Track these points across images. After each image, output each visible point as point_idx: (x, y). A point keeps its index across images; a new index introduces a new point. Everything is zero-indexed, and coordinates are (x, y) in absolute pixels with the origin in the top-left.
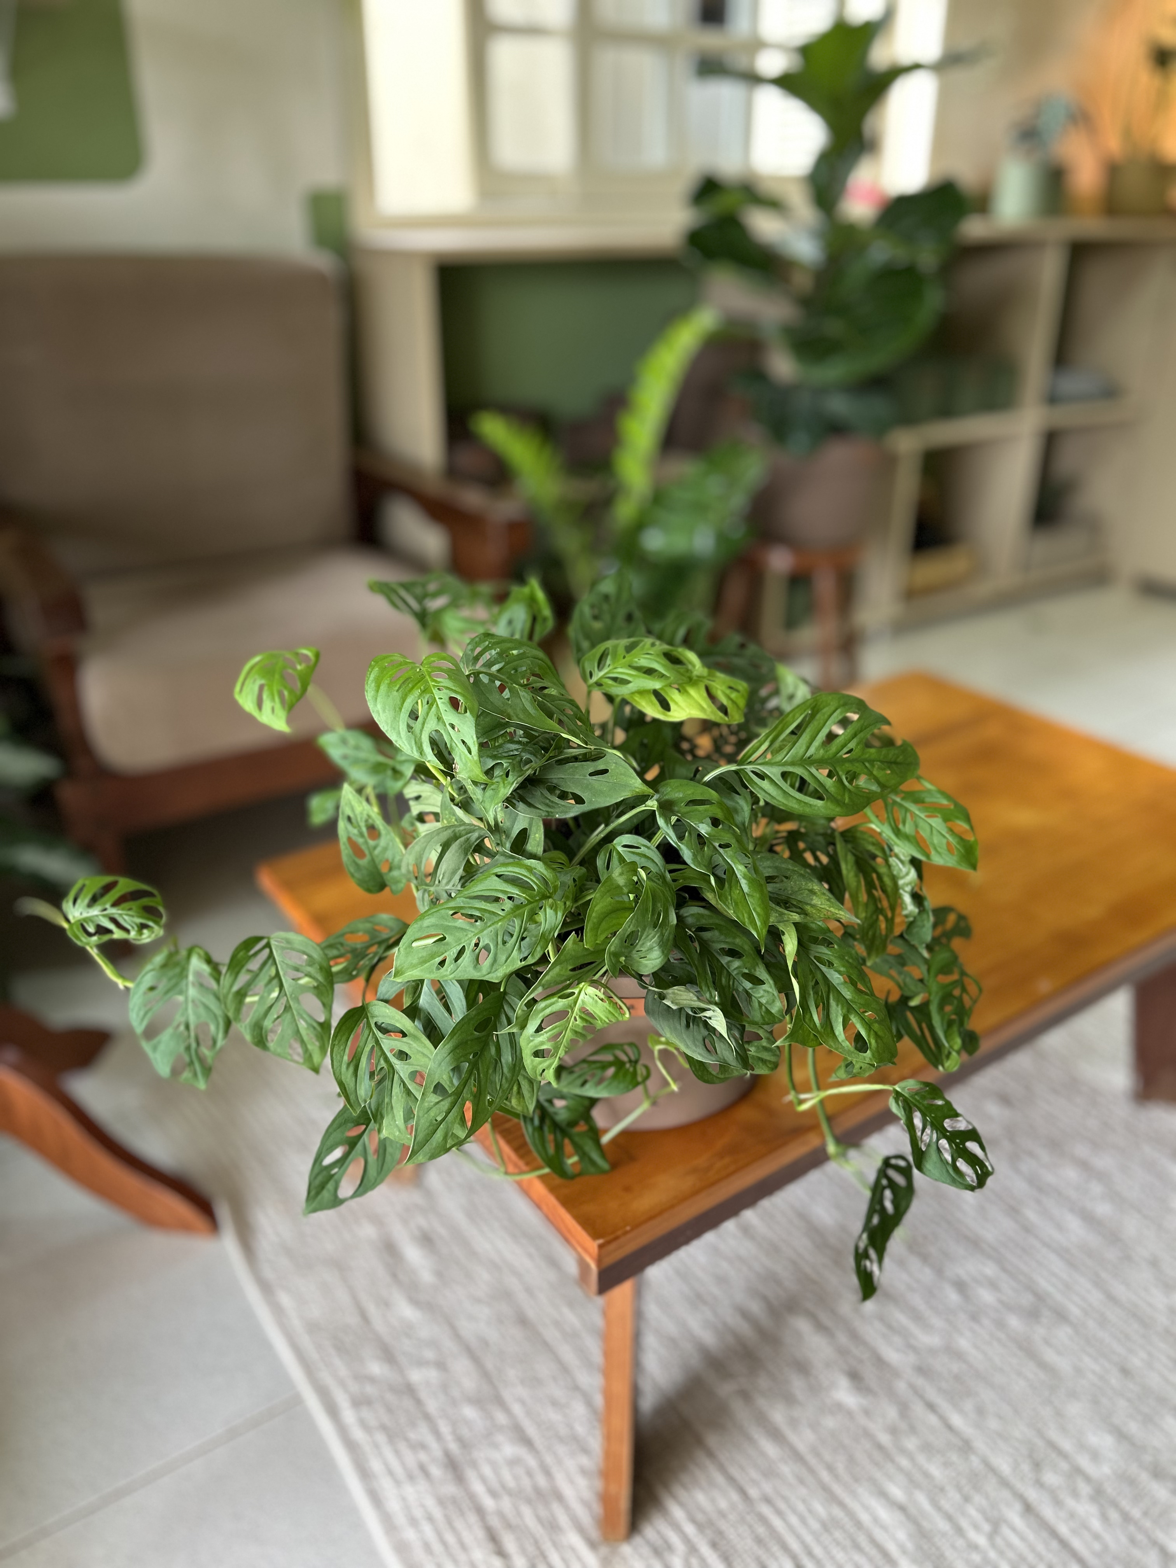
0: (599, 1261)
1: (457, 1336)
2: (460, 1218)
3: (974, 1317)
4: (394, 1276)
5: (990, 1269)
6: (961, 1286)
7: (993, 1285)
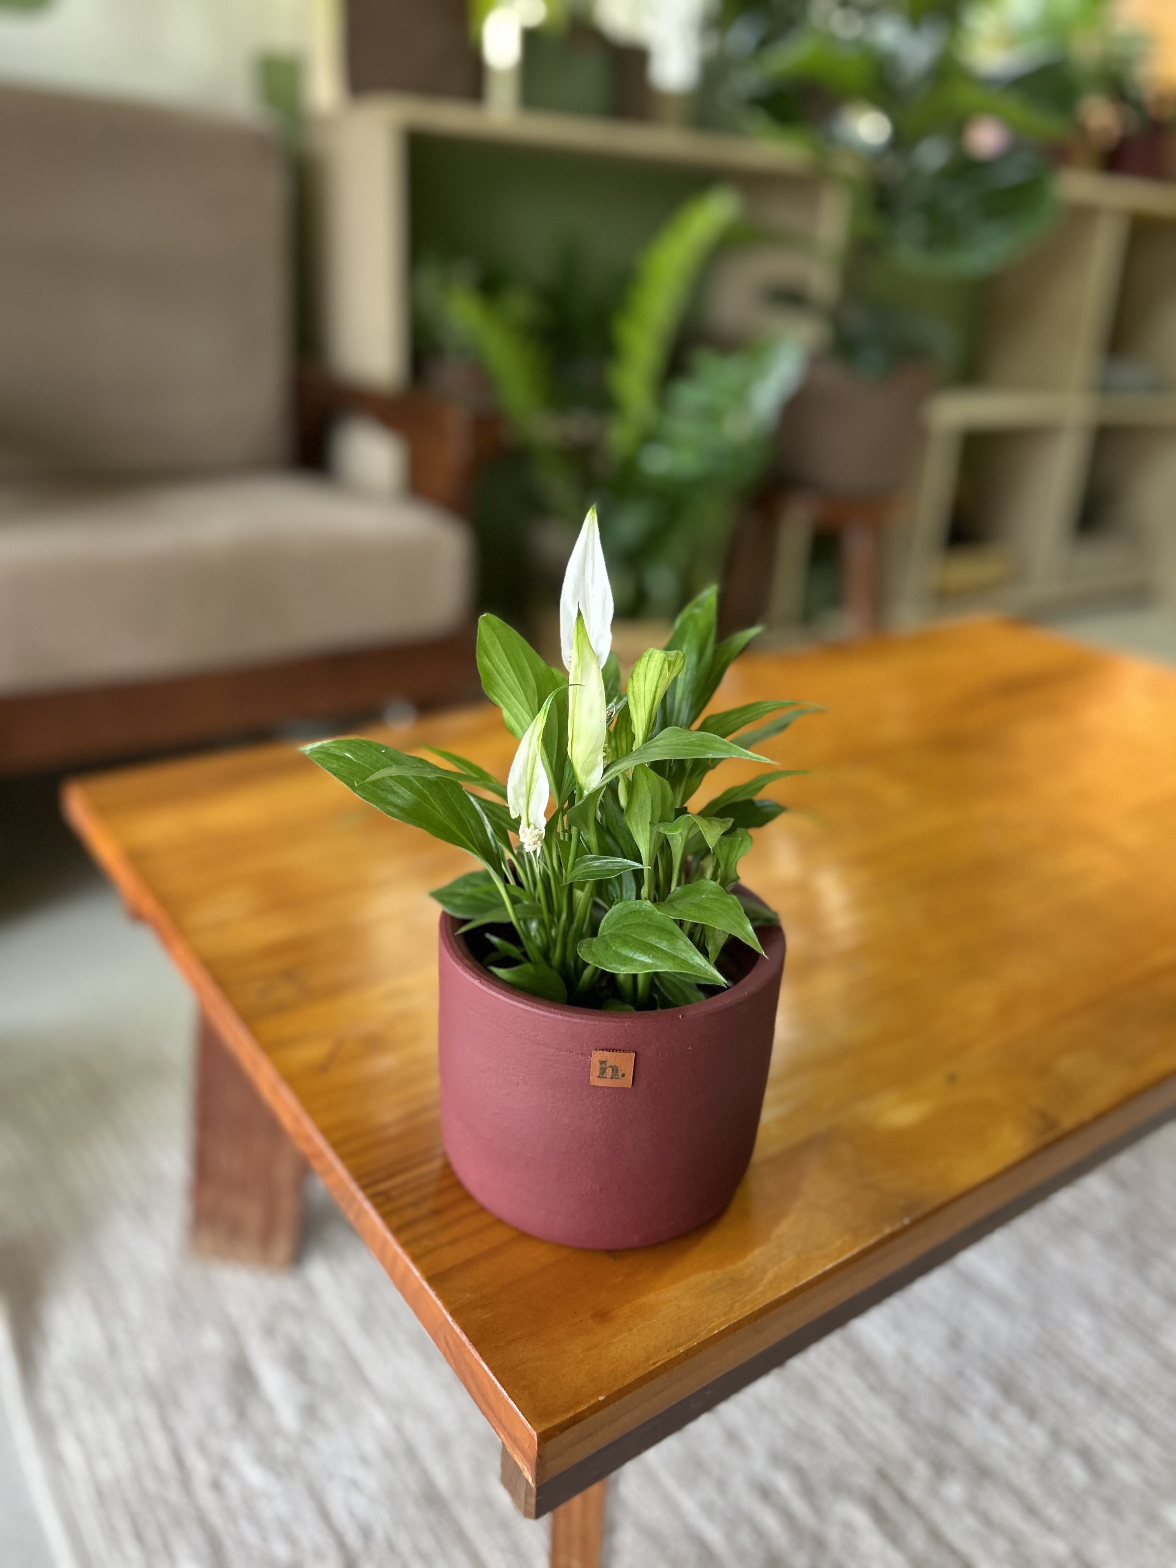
0: (540, 1466)
1: (325, 1515)
2: (348, 1325)
3: (1112, 1507)
4: (241, 1413)
5: (1126, 1431)
6: (1086, 1455)
7: (1135, 1456)
